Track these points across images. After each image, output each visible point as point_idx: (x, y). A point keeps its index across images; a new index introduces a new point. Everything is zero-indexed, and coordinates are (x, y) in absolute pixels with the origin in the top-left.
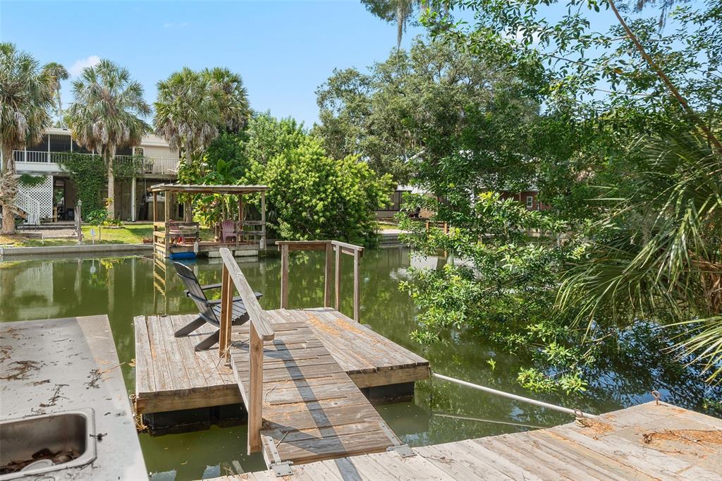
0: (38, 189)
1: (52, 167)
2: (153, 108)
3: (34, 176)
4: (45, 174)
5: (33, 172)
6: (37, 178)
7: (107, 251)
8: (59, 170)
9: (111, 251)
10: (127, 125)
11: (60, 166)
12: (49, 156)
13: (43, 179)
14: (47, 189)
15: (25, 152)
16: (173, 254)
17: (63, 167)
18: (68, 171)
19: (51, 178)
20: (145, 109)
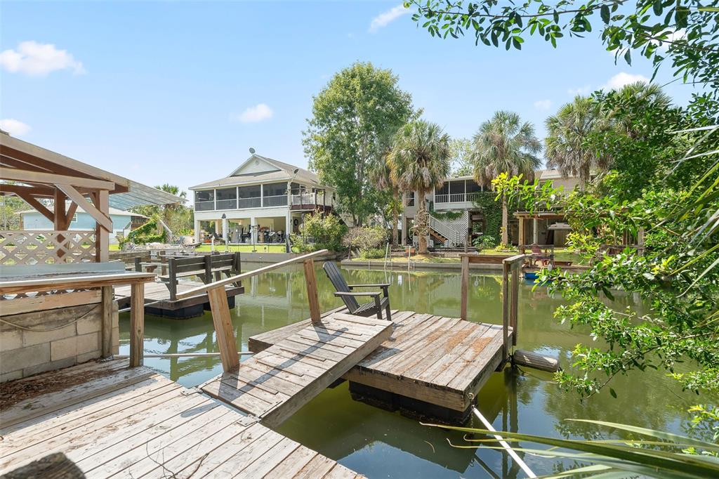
0: (457, 222)
1: (467, 205)
2: (543, 143)
3: (455, 212)
4: (462, 210)
5: (454, 210)
6: (457, 214)
7: (487, 269)
8: (473, 207)
9: (489, 269)
10: (515, 163)
11: (473, 203)
12: (465, 197)
13: (461, 214)
14: (464, 222)
15: (449, 195)
16: (526, 274)
17: (476, 204)
18: (479, 207)
19: (467, 213)
20: (536, 146)
